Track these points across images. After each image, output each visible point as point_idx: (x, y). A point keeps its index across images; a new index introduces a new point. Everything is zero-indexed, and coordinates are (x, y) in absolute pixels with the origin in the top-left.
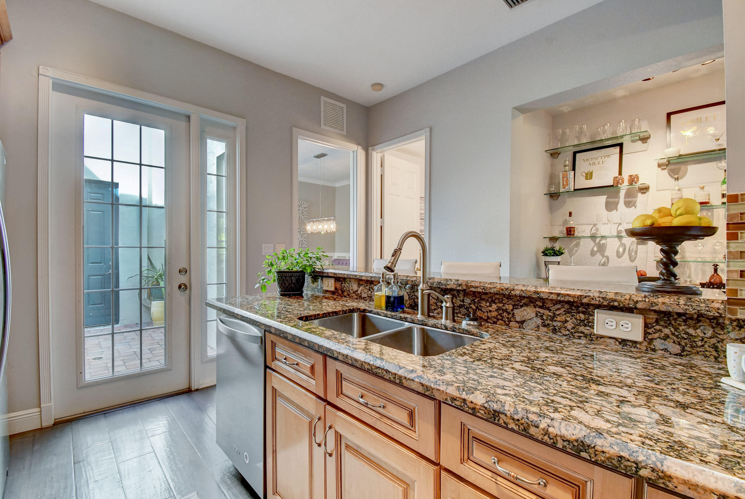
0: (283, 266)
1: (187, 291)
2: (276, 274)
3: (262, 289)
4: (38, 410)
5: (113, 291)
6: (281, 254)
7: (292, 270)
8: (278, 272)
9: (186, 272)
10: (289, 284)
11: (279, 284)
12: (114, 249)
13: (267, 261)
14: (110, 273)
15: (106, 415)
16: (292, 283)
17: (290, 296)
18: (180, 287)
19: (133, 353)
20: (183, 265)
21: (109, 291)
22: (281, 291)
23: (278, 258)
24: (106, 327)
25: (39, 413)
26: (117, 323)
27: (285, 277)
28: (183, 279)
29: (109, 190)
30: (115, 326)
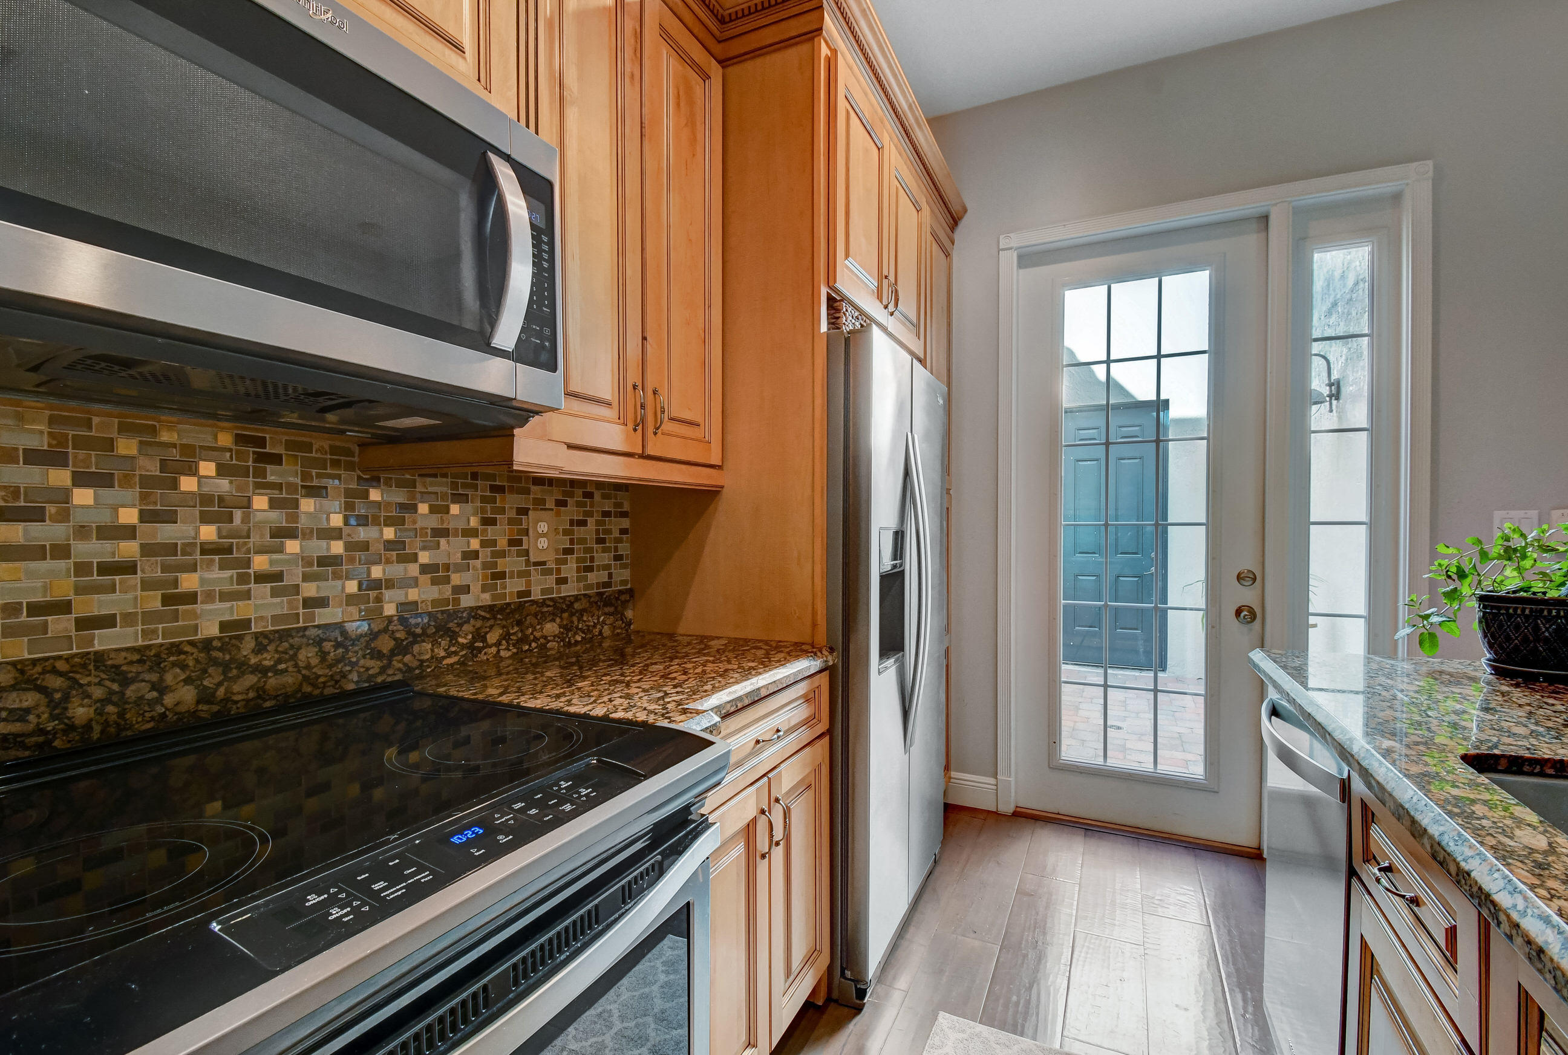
0: (1510, 580)
1: (1257, 623)
2: (1474, 604)
3: (1421, 643)
4: (992, 781)
5: (1156, 607)
6: (1501, 542)
7: (1544, 593)
8: (1482, 599)
9: (1254, 580)
10: (1525, 640)
11: (1485, 636)
12: (1160, 528)
13: (1445, 562)
14: (1152, 574)
15: (1090, 833)
16: (1537, 639)
17: (1527, 681)
18: (1238, 612)
19: (1177, 735)
20: (1248, 563)
21: (1150, 607)
22: (1494, 661)
23: (1484, 555)
24: (1144, 674)
25: (995, 787)
26: (1163, 670)
27: (1510, 616)
28: (1247, 596)
29: (1153, 416)
30: (1160, 674)
